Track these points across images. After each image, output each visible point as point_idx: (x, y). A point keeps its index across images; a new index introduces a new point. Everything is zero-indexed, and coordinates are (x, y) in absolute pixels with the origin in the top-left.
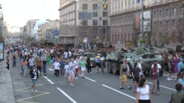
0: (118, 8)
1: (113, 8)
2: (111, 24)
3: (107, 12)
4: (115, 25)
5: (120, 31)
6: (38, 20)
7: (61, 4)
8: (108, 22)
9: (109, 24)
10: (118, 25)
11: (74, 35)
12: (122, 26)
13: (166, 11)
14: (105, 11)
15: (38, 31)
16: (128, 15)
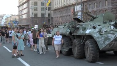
0: (58, 4)
1: (55, 5)
2: (54, 16)
3: (51, 8)
4: (57, 16)
5: (60, 20)
6: (5, 15)
7: (19, 3)
8: (52, 14)
9: (52, 16)
10: (59, 16)
11: (28, 24)
12: (62, 17)
13: (94, 4)
14: (49, 7)
15: (5, 22)
16: (66, 9)
